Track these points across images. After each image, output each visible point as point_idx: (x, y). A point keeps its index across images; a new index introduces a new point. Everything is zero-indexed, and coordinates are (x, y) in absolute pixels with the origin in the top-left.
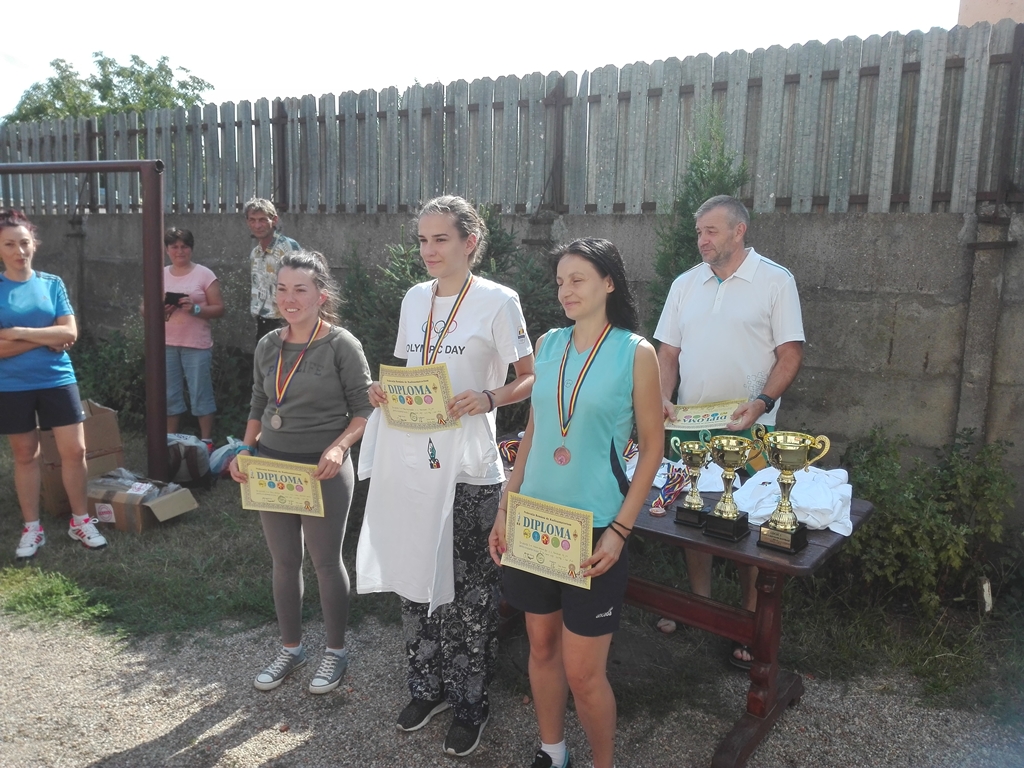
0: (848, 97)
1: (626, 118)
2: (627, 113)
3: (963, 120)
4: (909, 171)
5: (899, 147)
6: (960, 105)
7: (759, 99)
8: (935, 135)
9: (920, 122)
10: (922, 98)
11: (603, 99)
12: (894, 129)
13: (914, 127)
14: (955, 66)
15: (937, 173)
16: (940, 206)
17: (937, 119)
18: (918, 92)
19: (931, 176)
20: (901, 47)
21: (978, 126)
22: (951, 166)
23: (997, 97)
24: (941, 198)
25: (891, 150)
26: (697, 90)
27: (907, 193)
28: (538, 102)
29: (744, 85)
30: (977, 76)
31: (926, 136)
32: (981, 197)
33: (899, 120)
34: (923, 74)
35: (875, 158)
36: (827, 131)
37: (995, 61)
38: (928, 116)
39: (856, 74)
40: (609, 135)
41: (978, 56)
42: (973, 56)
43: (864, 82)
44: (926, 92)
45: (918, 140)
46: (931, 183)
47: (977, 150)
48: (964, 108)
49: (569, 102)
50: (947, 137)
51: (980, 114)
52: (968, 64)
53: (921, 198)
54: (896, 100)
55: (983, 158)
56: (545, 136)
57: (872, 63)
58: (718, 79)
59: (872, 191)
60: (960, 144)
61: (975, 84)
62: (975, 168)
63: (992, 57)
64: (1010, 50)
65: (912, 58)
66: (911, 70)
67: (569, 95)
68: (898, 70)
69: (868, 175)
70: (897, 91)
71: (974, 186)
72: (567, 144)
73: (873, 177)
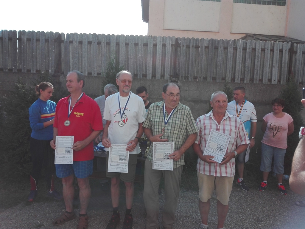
0: (141, 50)
1: (81, 48)
2: (81, 47)
3: (166, 58)
4: (155, 69)
5: (153, 63)
6: (165, 55)
7: (119, 48)
8: (161, 61)
9: (157, 58)
10: (157, 52)
11: (74, 42)
12: (152, 59)
13: (156, 59)
14: (164, 46)
15: (161, 70)
16: (162, 78)
17: (161, 57)
18: (156, 50)
19: (160, 70)
20: (152, 39)
21: (169, 60)
22: (164, 69)
23: (173, 53)
24: (163, 76)
25: (151, 64)
26: (102, 43)
27: (155, 75)
28: (52, 40)
29: (115, 43)
30: (169, 48)
31: (159, 61)
32: (171, 76)
33: (153, 57)
34: (158, 46)
35: (148, 66)
36: (136, 58)
37: (172, 45)
38: (159, 56)
39: (142, 45)
40: (76, 52)
41: (169, 44)
42: (168, 44)
43: (144, 47)
44: (158, 51)
45: (157, 62)
46: (160, 72)
47: (169, 65)
48: (166, 56)
49: (63, 41)
50: (163, 62)
51: (170, 57)
52: (167, 45)
53: (158, 76)
54: (152, 52)
55: (171, 67)
56: (55, 51)
57: (146, 43)
58: (107, 41)
59: (147, 73)
60: (166, 64)
61: (168, 50)
62: (169, 70)
63: (171, 44)
64: (175, 44)
65: (155, 42)
66: (155, 45)
67: (62, 39)
68: (152, 45)
69: (146, 70)
70: (152, 50)
71: (169, 73)
72: (62, 54)
73: (148, 70)
